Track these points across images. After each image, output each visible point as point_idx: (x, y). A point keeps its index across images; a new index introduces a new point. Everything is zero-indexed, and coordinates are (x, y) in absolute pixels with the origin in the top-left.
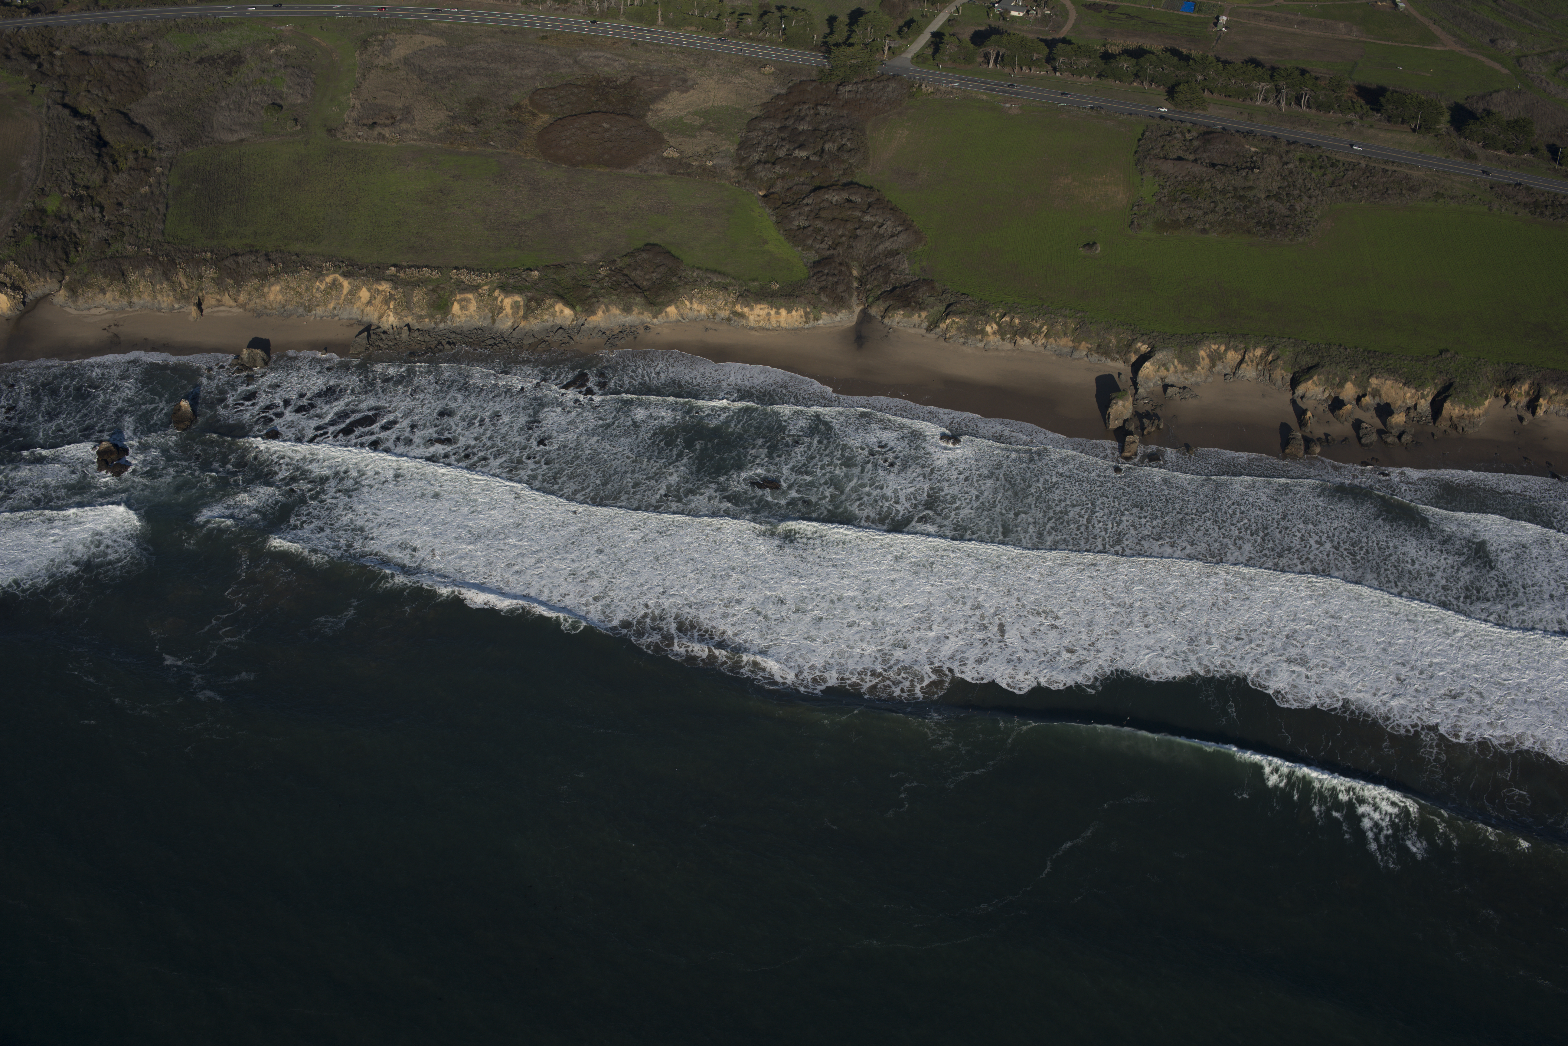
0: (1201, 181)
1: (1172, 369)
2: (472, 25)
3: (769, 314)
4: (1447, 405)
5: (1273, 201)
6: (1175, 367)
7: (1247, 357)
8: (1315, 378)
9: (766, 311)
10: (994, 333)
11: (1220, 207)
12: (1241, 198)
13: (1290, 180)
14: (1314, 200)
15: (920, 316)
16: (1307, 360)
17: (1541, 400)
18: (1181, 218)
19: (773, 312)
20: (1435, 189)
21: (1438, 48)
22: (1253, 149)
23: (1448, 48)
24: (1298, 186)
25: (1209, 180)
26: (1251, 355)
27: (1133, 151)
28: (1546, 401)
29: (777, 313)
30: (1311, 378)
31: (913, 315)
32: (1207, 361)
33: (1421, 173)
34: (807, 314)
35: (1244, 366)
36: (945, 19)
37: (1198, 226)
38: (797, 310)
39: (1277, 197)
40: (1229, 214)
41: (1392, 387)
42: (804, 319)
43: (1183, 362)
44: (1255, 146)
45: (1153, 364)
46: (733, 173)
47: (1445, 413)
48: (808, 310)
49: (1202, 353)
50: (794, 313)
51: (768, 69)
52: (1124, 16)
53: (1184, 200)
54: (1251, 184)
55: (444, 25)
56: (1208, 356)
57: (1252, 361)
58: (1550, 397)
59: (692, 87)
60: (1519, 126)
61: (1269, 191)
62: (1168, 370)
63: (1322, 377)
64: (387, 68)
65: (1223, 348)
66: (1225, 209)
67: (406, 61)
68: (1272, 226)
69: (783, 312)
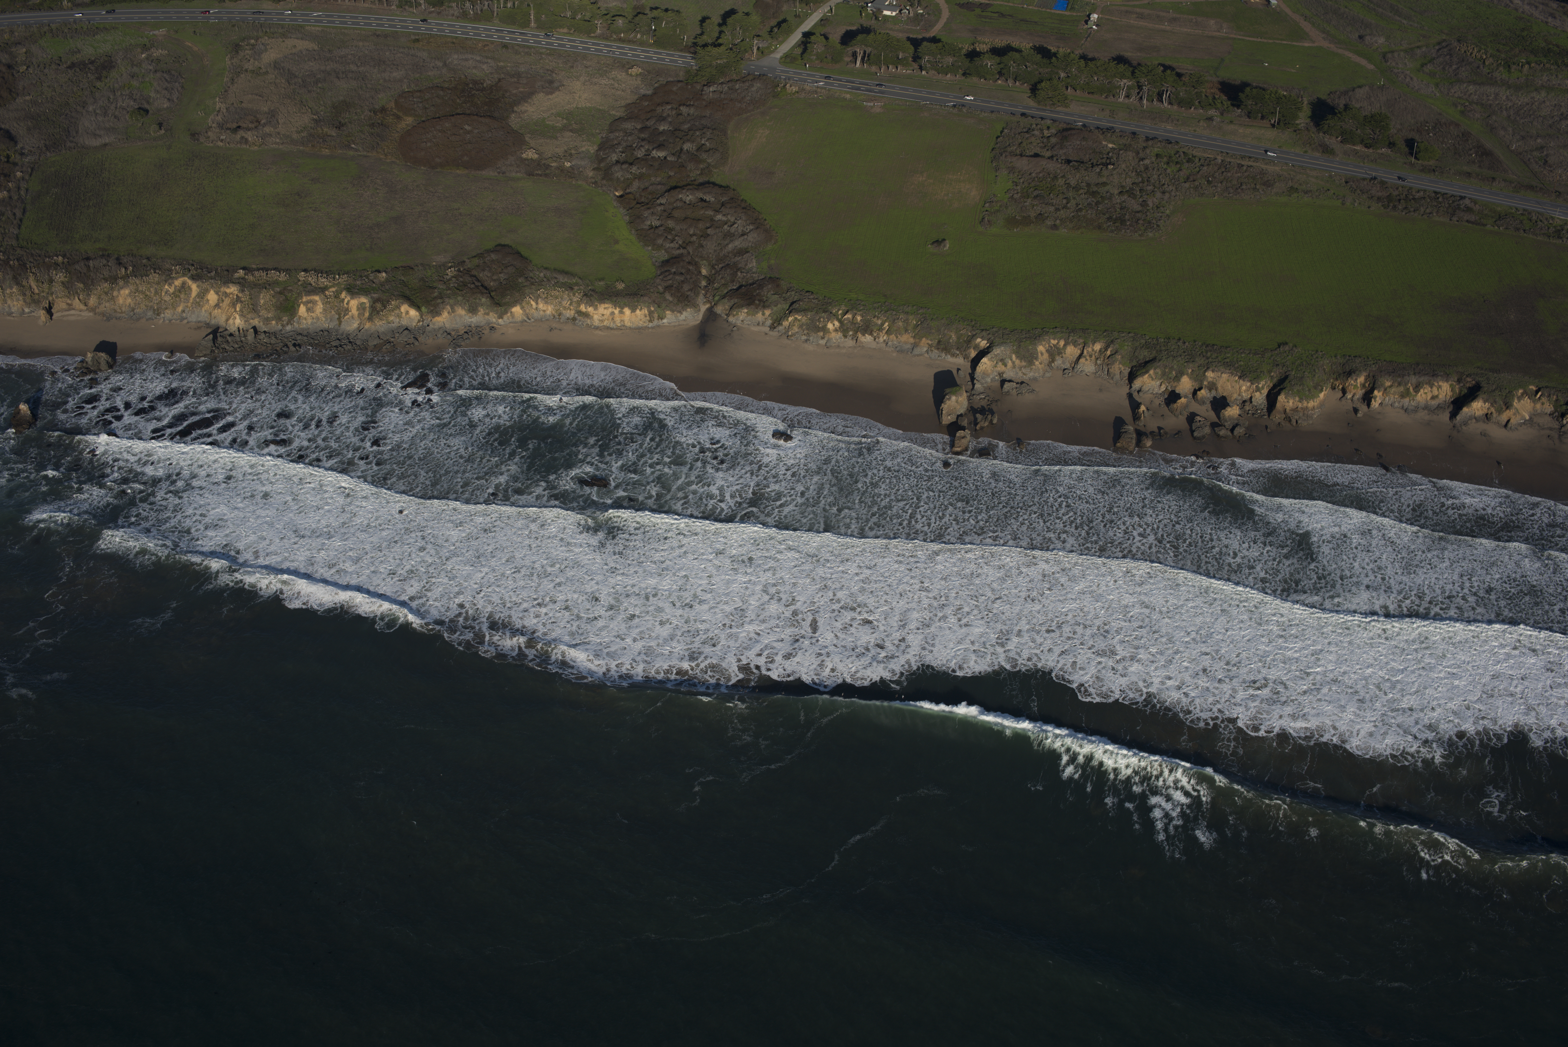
0: (1055, 178)
1: (1010, 364)
2: (346, 28)
3: (613, 313)
4: (1281, 398)
5: (1126, 197)
6: (1013, 363)
7: (1085, 352)
8: (1151, 372)
9: (610, 310)
10: (836, 330)
11: (1072, 203)
12: (1094, 194)
13: (1144, 175)
14: (1167, 195)
15: (763, 314)
16: (1145, 354)
17: (1376, 392)
18: (1033, 214)
19: (617, 311)
20: (1290, 184)
21: (1306, 45)
22: (1110, 146)
23: (1316, 45)
24: (1153, 181)
25: (1063, 177)
26: (1090, 349)
27: (991, 148)
28: (1381, 393)
29: (621, 312)
30: (1147, 372)
31: (757, 313)
32: (1046, 356)
33: (1277, 168)
34: (651, 313)
35: (1082, 360)
36: (818, 18)
37: (1049, 223)
38: (641, 310)
39: (1130, 193)
40: (1080, 210)
41: (1228, 380)
42: (648, 318)
43: (1020, 357)
44: (1113, 143)
45: (991, 360)
46: (591, 174)
47: (1278, 405)
48: (652, 309)
49: (1041, 348)
50: (638, 312)
51: (635, 71)
52: (996, 15)
53: (1036, 197)
54: (1104, 180)
55: (317, 28)
56: (1047, 351)
57: (1091, 356)
58: (1385, 390)
59: (557, 89)
60: (1376, 121)
61: (1122, 187)
62: (1006, 366)
63: (1159, 371)
64: (257, 73)
65: (1062, 343)
66: (1077, 205)
67: (276, 65)
68: (1123, 222)
69: (627, 311)
